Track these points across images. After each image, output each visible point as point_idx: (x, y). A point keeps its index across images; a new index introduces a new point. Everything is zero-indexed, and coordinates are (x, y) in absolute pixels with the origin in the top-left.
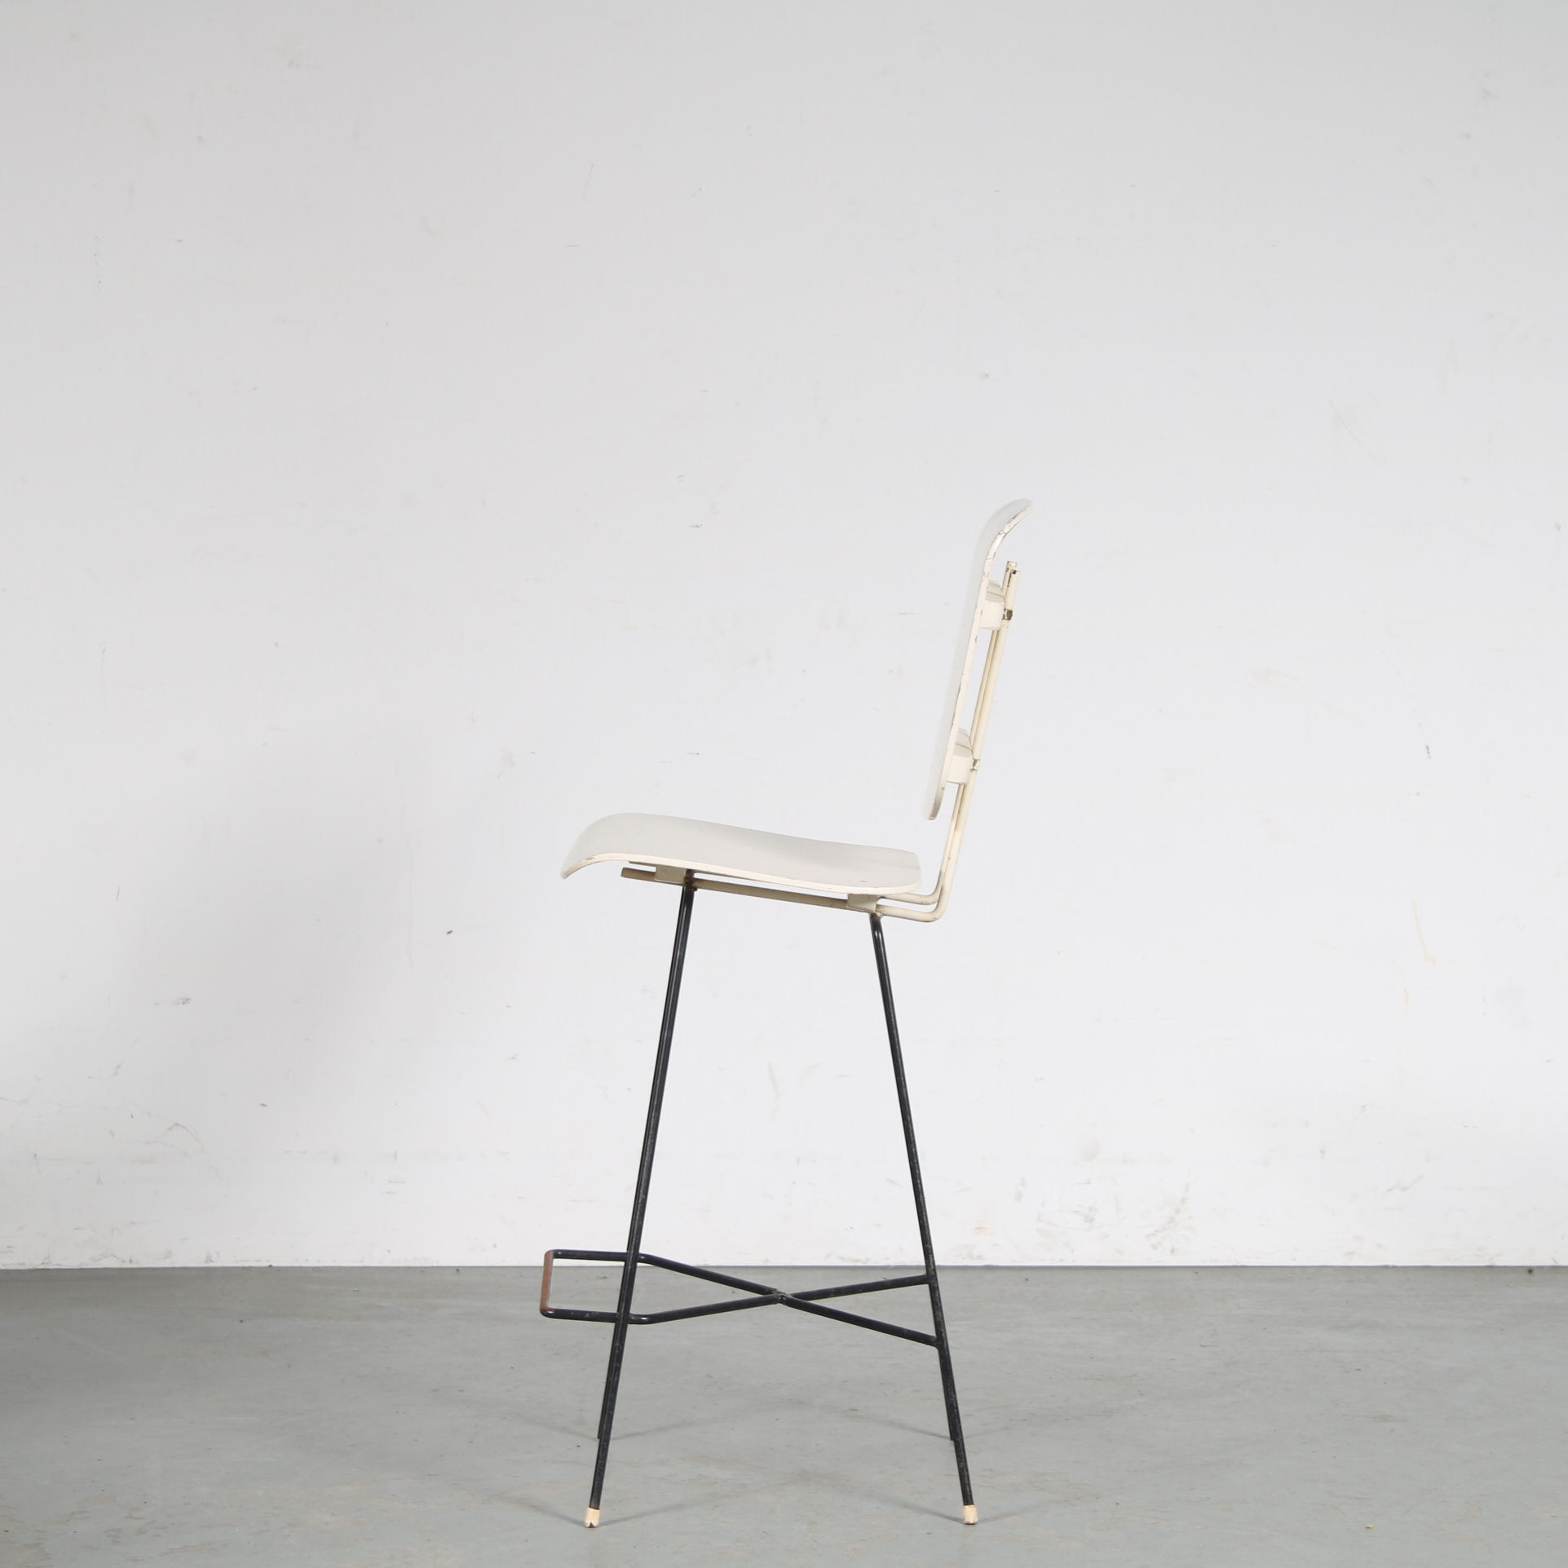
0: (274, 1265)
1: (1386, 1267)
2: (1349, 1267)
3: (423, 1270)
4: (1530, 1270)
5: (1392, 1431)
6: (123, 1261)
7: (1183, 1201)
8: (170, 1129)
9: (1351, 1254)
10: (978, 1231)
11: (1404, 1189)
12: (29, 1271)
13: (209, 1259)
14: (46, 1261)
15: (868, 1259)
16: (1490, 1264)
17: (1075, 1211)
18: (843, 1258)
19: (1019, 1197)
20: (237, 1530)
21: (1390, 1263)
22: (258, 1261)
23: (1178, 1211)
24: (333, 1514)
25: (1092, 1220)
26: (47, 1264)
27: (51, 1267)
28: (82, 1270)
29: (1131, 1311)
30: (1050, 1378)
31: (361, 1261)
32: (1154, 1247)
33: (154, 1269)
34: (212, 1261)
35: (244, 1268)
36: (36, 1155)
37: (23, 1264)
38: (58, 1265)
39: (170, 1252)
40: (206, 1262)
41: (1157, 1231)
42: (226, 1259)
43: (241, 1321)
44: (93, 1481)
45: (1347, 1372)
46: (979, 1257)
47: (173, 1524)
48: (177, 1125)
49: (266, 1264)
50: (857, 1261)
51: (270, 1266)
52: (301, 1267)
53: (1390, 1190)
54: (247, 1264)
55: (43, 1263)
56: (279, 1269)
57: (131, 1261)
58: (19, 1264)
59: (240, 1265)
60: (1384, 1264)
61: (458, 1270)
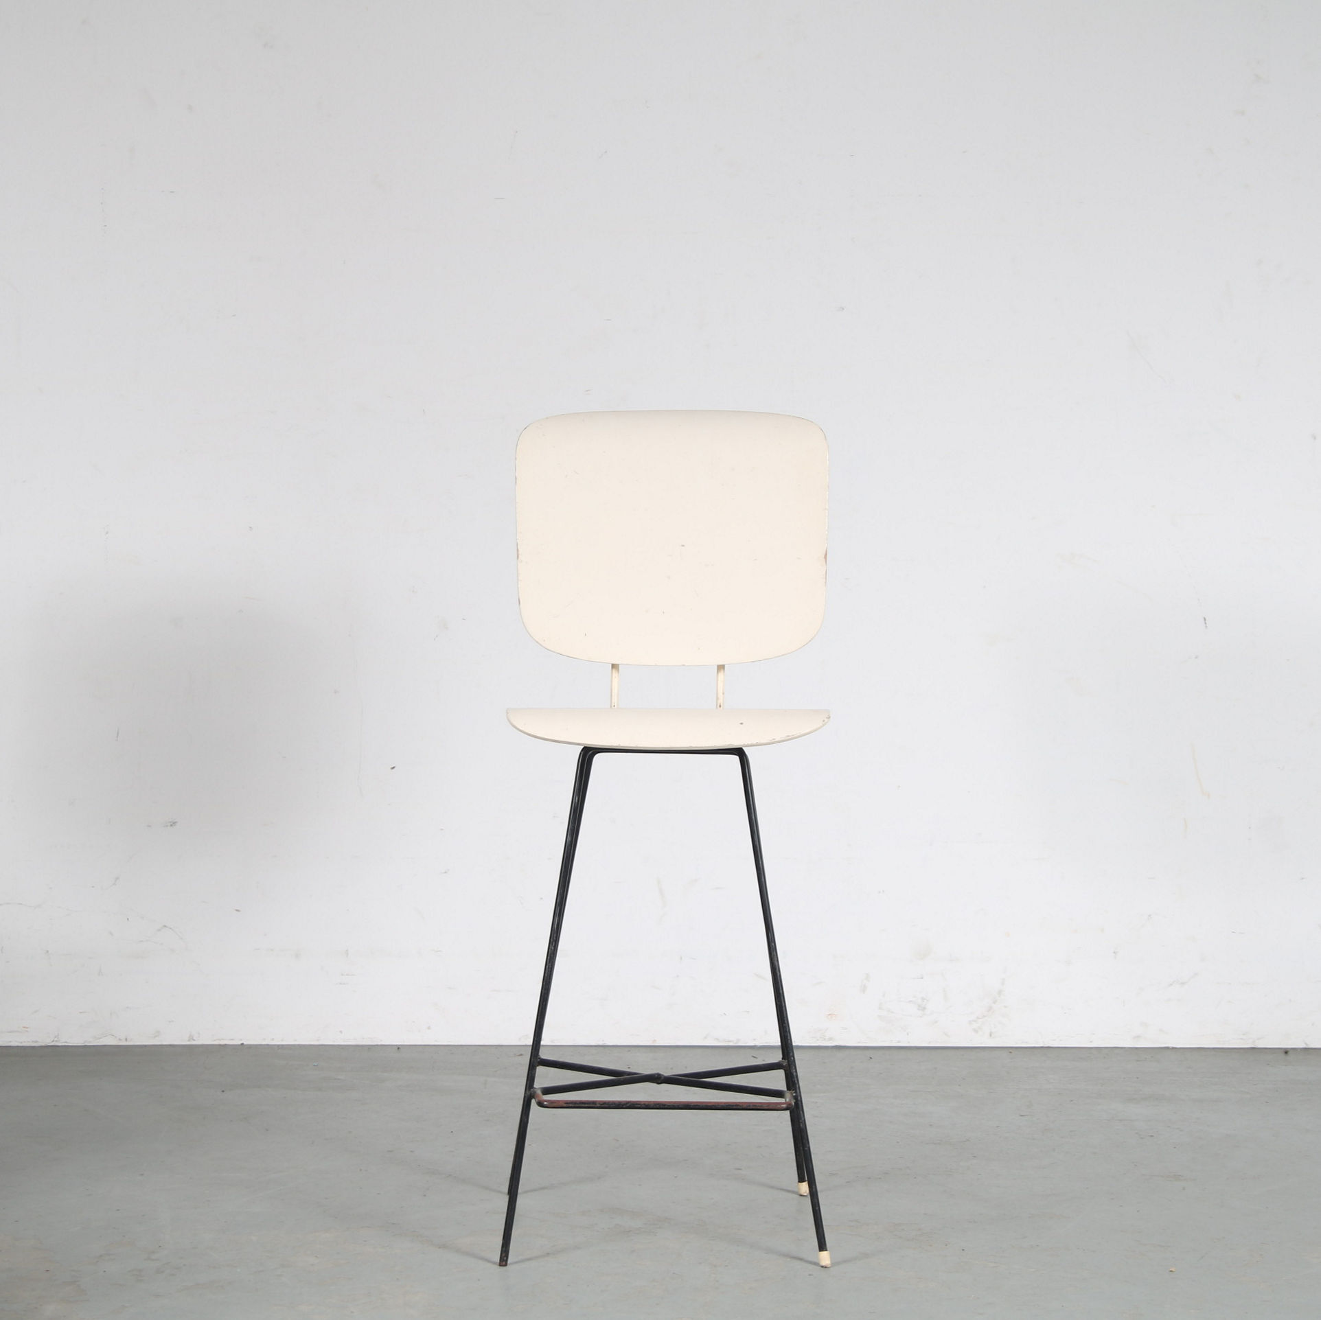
0: (245, 1043)
1: (1168, 1048)
2: (1136, 1048)
3: (370, 1048)
4: (1286, 1052)
5: (1184, 1189)
6: (120, 1040)
7: (1000, 992)
8: (159, 930)
9: (1138, 1037)
10: (829, 1017)
11: (1183, 984)
12: (41, 1047)
13: (191, 1038)
14: (56, 1039)
15: (738, 1040)
16: (1253, 1046)
17: (911, 1001)
18: (718, 1039)
19: (864, 989)
20: (239, 1270)
21: (1170, 1045)
22: (232, 1040)
23: (994, 1002)
24: (316, 1257)
25: (924, 1009)
26: (57, 1042)
27: (60, 1044)
28: (85, 1046)
29: (959, 1085)
30: (898, 1142)
31: (318, 1040)
32: (976, 1031)
33: (146, 1046)
34: (194, 1040)
35: (220, 1045)
36: (48, 952)
37: (36, 1042)
38: (66, 1042)
39: (159, 1032)
40: (189, 1041)
41: (978, 1018)
42: (205, 1038)
43: (223, 1091)
44: (115, 1228)
45: (1142, 1138)
46: (831, 1039)
47: (185, 1265)
48: (165, 926)
49: (240, 1043)
50: (729, 1041)
51: (242, 1044)
52: (268, 1045)
53: (1171, 985)
54: (223, 1042)
55: (53, 1041)
56: (250, 1047)
57: (126, 1040)
58: (33, 1041)
59: (217, 1043)
60: (1166, 1045)
61: (399, 1048)
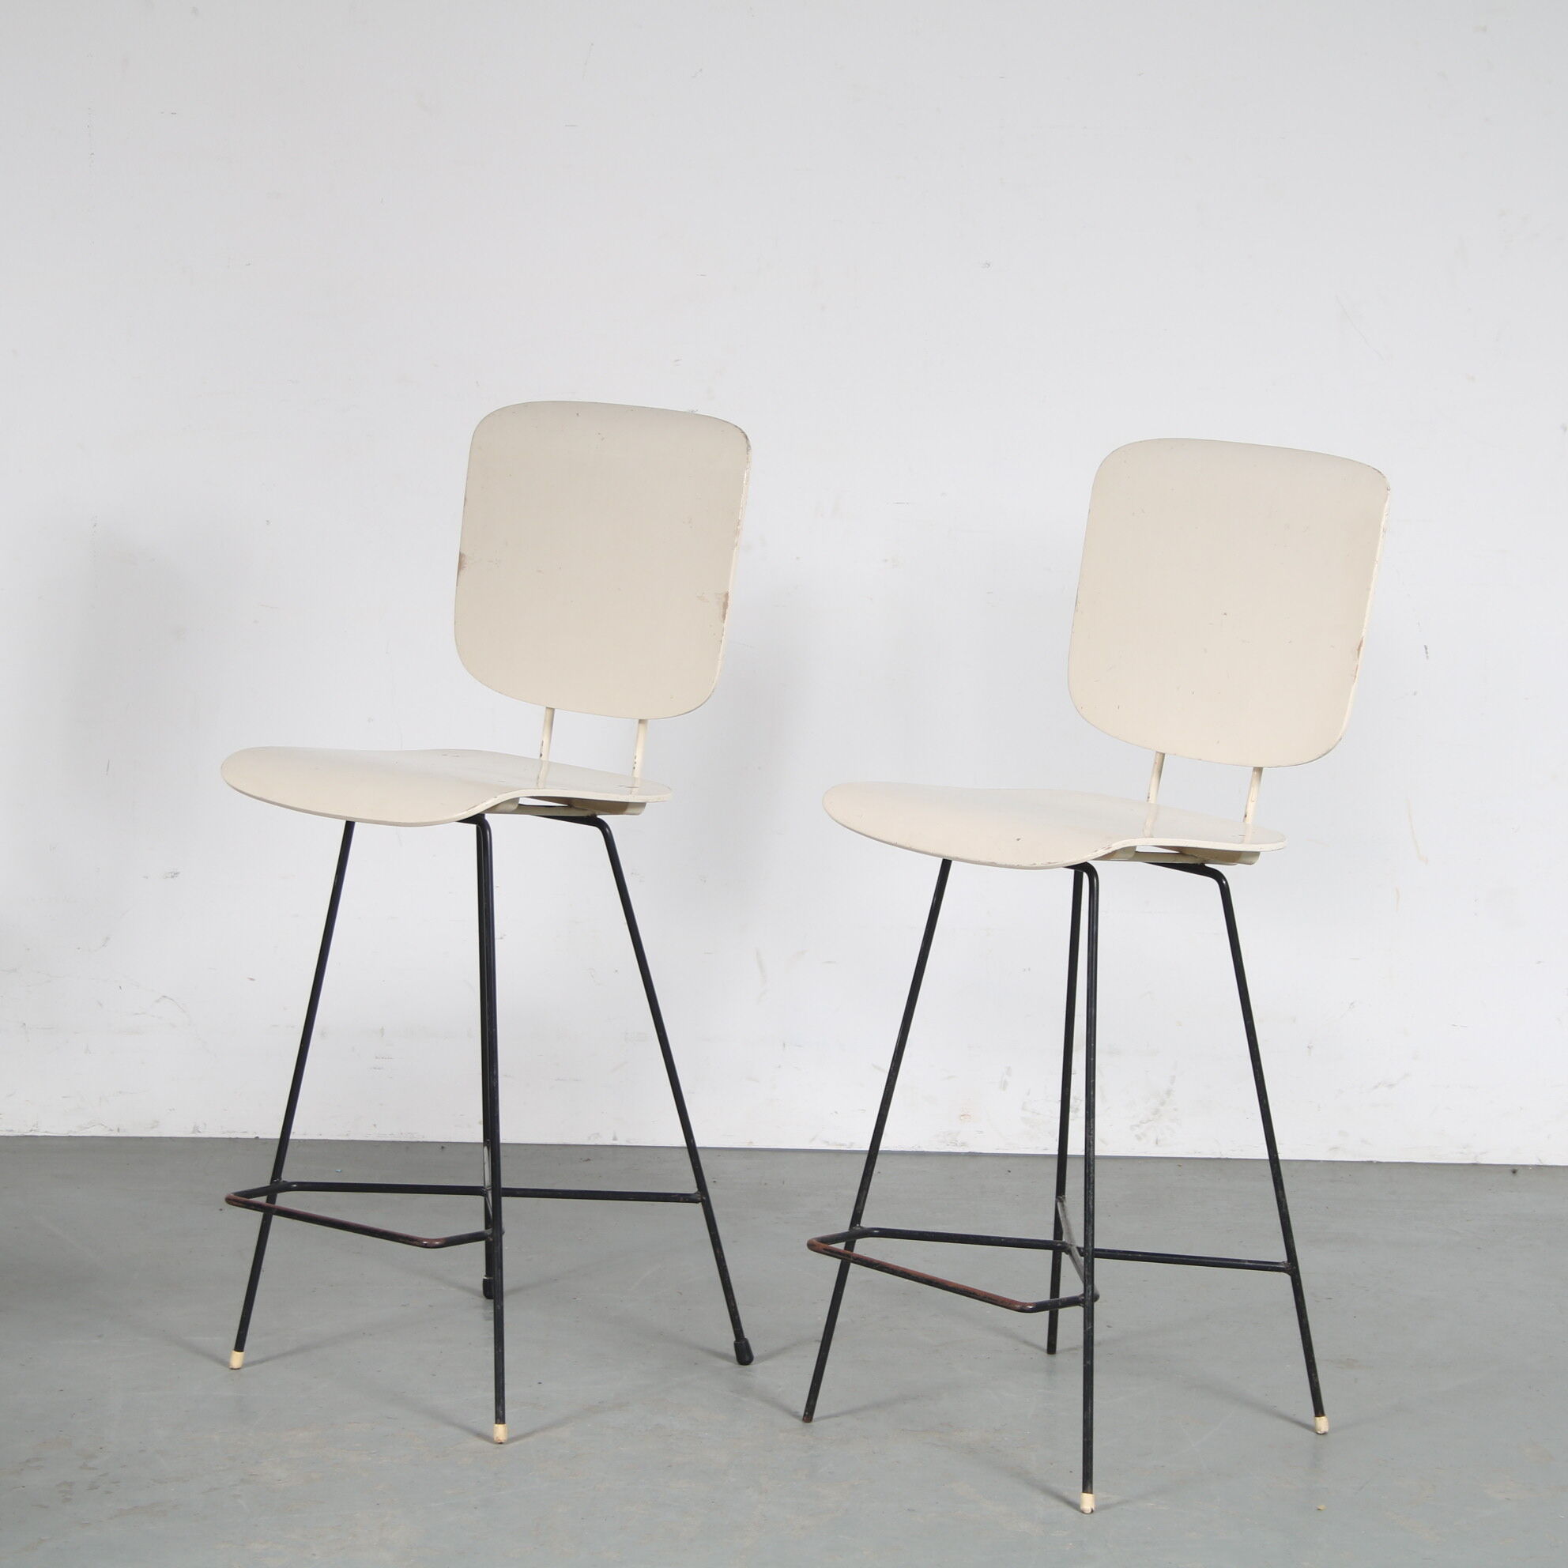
0: (261, 1137)
1: (1371, 1162)
2: (1333, 1162)
3: (409, 1146)
4: (1514, 1170)
6: (111, 1130)
7: (1169, 1093)
8: (158, 1001)
9: (1335, 1148)
10: (962, 1118)
11: (1391, 1086)
12: (17, 1137)
13: (196, 1129)
14: (35, 1128)
15: (852, 1143)
16: (1475, 1162)
18: (827, 1142)
19: (1002, 1085)
21: (1375, 1159)
22: (245, 1132)
23: (1163, 1103)
26: (35, 1130)
27: (40, 1134)
28: (70, 1138)
32: (1139, 1138)
33: (142, 1138)
34: (200, 1132)
35: (231, 1138)
36: (24, 1024)
37: (12, 1131)
38: (47, 1132)
39: (157, 1122)
40: (193, 1132)
41: (1142, 1123)
42: (214, 1130)
46: (963, 1144)
47: (126, 1475)
48: (165, 997)
49: (254, 1136)
50: (841, 1145)
51: (257, 1138)
53: (1376, 1087)
54: (233, 1136)
55: (31, 1131)
56: (266, 1142)
57: (118, 1130)
58: (7, 1130)
59: (226, 1136)
60: (1369, 1159)
61: (442, 1147)
